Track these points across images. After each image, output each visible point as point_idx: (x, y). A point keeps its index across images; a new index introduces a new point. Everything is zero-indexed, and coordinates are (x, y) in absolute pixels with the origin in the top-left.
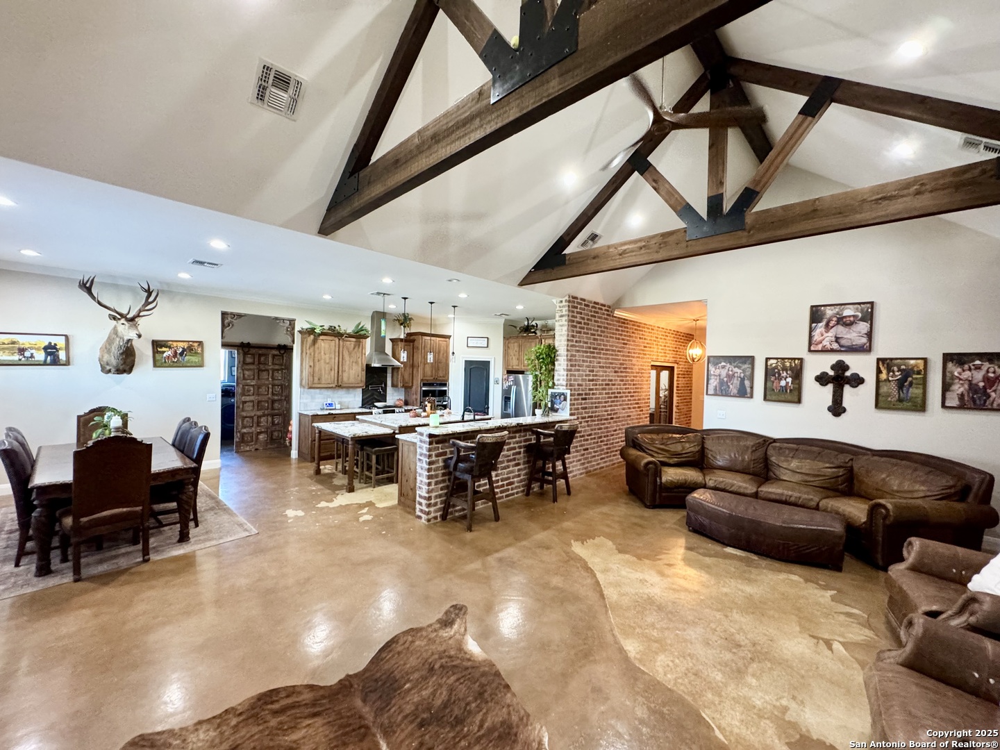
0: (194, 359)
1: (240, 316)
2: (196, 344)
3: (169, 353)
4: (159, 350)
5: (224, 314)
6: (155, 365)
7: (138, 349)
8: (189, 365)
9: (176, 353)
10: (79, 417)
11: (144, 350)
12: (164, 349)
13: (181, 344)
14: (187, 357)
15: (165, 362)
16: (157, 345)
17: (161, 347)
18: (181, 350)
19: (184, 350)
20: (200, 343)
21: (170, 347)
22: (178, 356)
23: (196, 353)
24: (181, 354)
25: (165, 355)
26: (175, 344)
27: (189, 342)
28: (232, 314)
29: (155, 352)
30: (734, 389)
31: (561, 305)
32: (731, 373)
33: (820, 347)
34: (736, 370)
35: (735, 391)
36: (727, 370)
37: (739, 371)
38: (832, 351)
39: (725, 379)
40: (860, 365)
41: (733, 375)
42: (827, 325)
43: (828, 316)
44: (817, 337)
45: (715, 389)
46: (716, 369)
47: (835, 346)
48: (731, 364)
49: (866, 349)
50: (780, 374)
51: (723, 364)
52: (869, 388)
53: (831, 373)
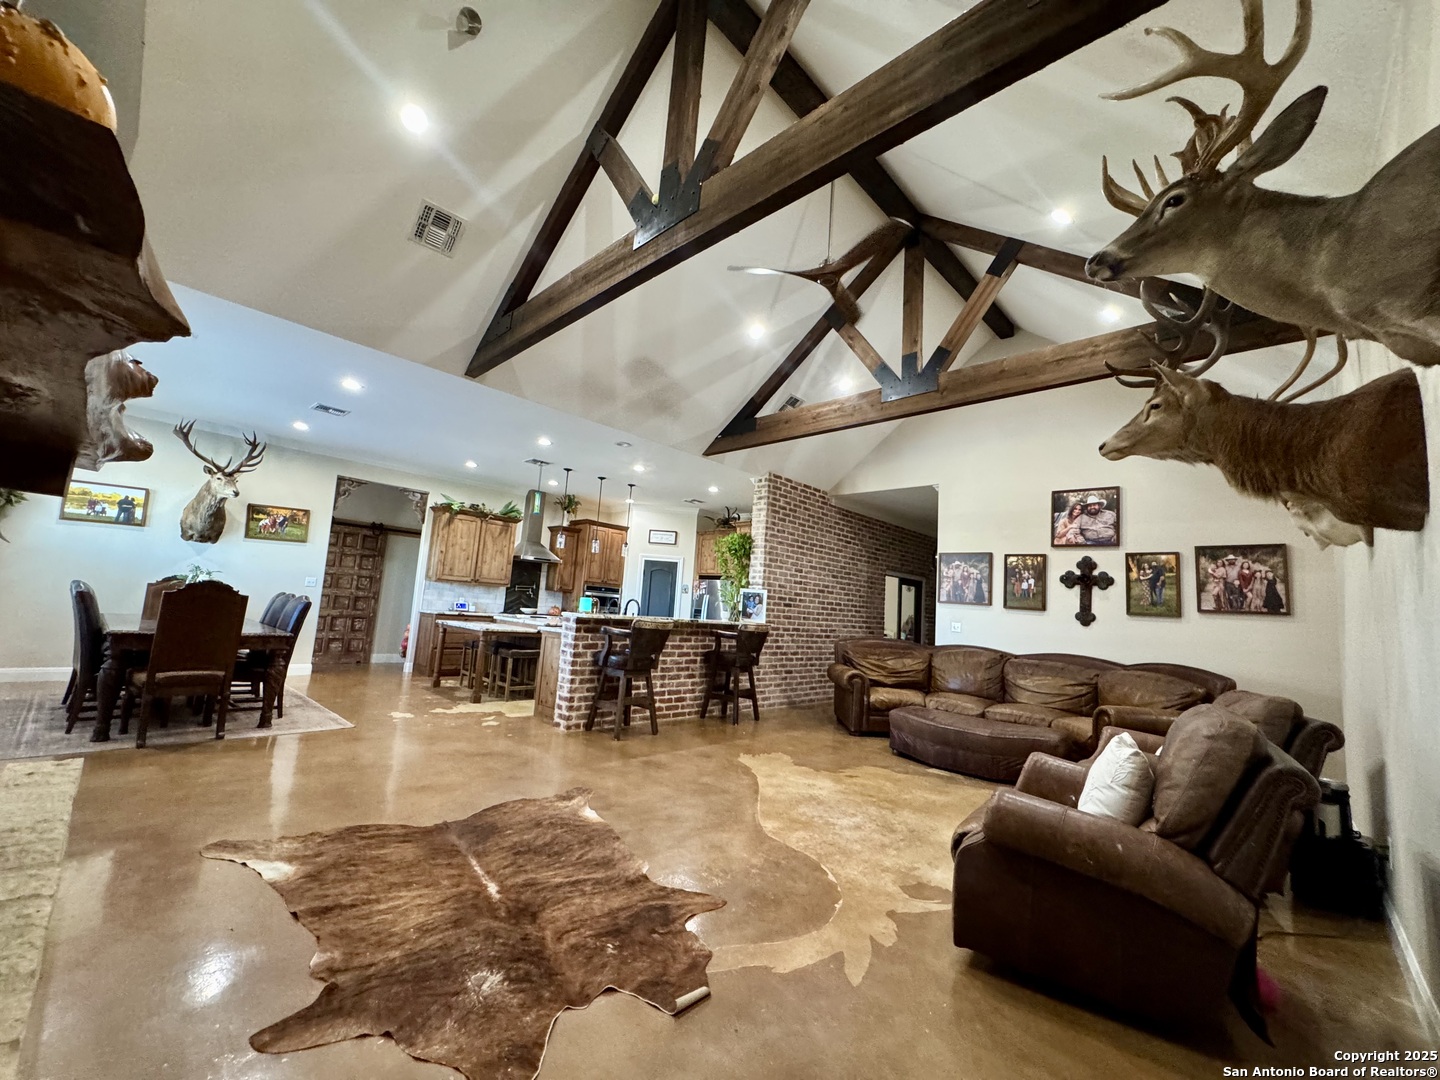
0: (297, 531)
1: (360, 483)
2: (301, 513)
3: (267, 521)
4: (255, 516)
5: (341, 480)
6: (247, 535)
7: (230, 514)
8: (289, 538)
9: (275, 522)
10: (150, 585)
11: (236, 513)
12: (261, 516)
13: (283, 512)
14: (287, 529)
15: (260, 532)
16: (253, 510)
17: (258, 514)
18: (282, 519)
19: (285, 519)
20: (307, 513)
21: (269, 515)
22: (277, 527)
23: (300, 524)
24: (281, 524)
25: (261, 524)
26: (275, 511)
27: (293, 509)
28: (350, 479)
29: (250, 519)
30: (970, 595)
31: (760, 484)
32: (966, 574)
33: (1063, 541)
34: (972, 570)
35: (971, 597)
36: (961, 571)
37: (975, 571)
38: (1077, 545)
39: (960, 582)
40: (1109, 562)
41: (969, 576)
42: (1071, 514)
43: (1071, 504)
44: (1060, 529)
45: (948, 595)
46: (949, 569)
47: (1080, 539)
48: (966, 563)
49: (1114, 543)
50: (1021, 575)
51: (957, 563)
52: (1118, 590)
53: (1078, 572)
